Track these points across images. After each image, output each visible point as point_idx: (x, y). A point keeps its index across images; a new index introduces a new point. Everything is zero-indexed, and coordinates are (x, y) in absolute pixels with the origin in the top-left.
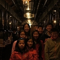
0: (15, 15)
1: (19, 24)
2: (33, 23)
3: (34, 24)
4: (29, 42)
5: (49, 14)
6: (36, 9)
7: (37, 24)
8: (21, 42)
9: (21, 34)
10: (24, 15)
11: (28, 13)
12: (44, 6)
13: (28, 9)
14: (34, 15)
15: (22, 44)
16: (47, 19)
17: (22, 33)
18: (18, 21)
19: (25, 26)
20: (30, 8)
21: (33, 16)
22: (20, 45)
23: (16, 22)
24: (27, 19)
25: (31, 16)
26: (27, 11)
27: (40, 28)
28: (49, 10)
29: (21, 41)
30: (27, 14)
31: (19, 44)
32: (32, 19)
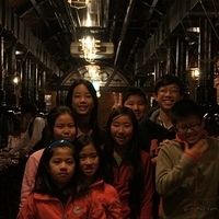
0: (33, 45)
1: (54, 84)
2: (110, 80)
3: (113, 84)
5: (171, 41)
6: (119, 24)
7: (124, 83)
8: (59, 154)
9: (57, 122)
10: (72, 45)
11: (88, 38)
12: (151, 11)
13: (88, 23)
14: (112, 45)
15: (63, 165)
16: (165, 62)
17: (62, 117)
18: (47, 70)
19: (76, 90)
20: (94, 17)
21: (109, 51)
22: (56, 168)
23: (40, 75)
24: (84, 63)
25: (101, 49)
26: (84, 32)
27: (132, 98)
28: (172, 28)
29: (61, 150)
30: (83, 41)
31: (52, 165)
32: (103, 64)
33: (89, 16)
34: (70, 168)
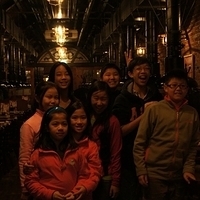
2: (74, 58)
3: (77, 61)
4: (76, 118)
7: (85, 59)
10: (46, 32)
11: (60, 27)
13: (60, 15)
14: (76, 32)
18: (27, 52)
21: (75, 37)
22: (54, 129)
23: (22, 56)
24: (56, 45)
25: (69, 35)
28: (124, 18)
30: (56, 29)
32: (69, 46)
33: (60, 11)
34: (65, 129)
